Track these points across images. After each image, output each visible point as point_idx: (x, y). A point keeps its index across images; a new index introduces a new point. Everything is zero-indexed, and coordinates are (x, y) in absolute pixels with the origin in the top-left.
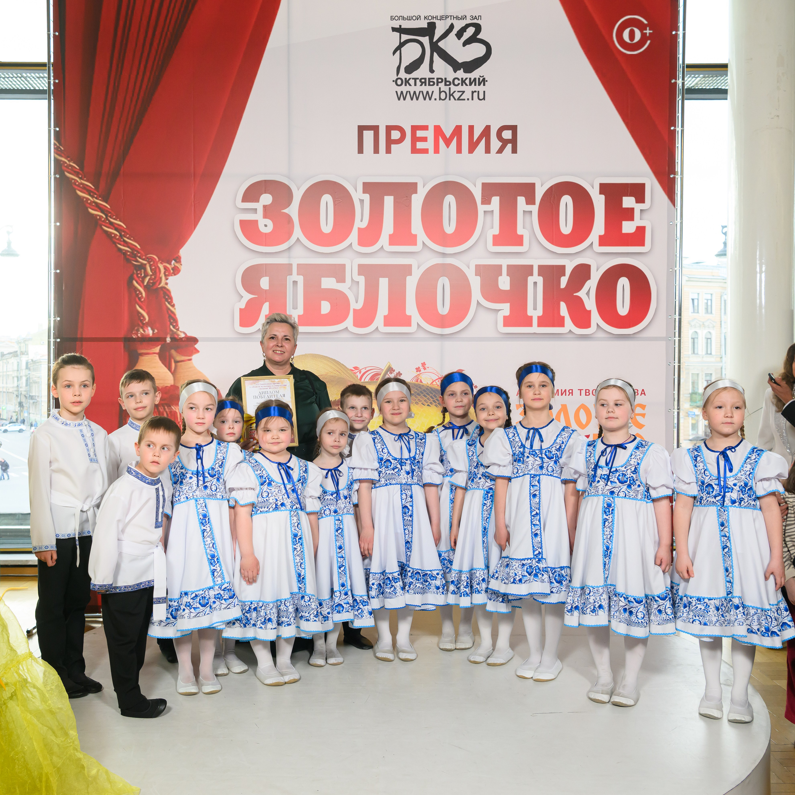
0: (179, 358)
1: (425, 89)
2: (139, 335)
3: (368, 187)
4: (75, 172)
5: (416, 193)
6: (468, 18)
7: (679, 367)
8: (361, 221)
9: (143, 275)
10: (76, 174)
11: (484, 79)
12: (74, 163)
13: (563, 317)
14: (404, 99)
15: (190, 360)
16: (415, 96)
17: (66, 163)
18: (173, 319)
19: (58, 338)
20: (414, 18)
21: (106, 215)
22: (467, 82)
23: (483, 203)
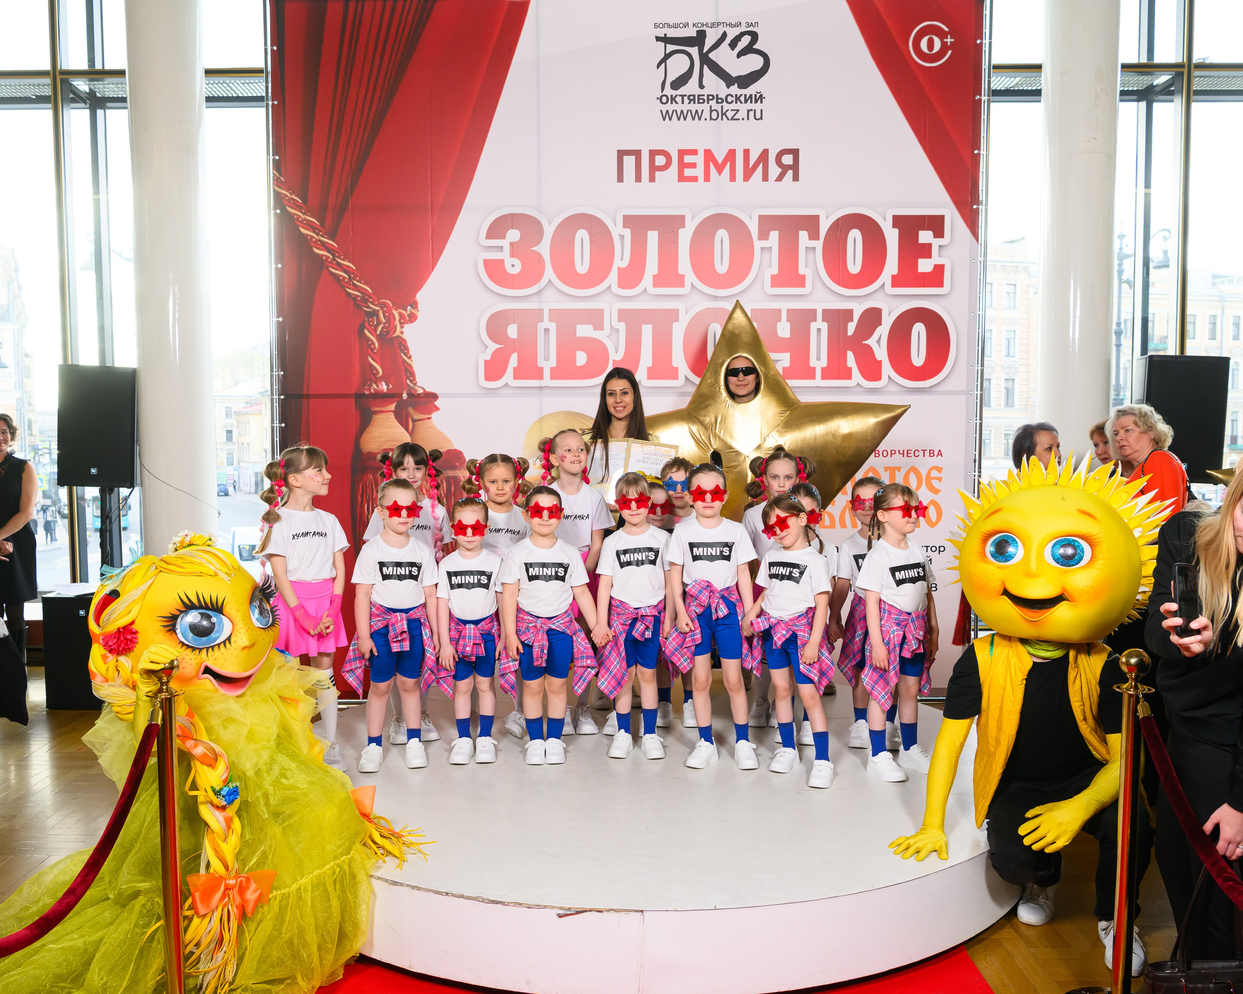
0: (417, 416)
1: (694, 107)
2: (372, 391)
3: (629, 221)
4: (298, 206)
5: (684, 227)
6: (743, 25)
7: (981, 424)
8: (622, 260)
9: (375, 323)
10: (299, 208)
11: (761, 96)
12: (296, 196)
13: (851, 369)
14: (670, 119)
15: (430, 418)
16: (682, 116)
17: (287, 196)
18: (410, 373)
19: (282, 395)
20: (681, 25)
21: (333, 255)
22: (742, 99)
23: (760, 238)
